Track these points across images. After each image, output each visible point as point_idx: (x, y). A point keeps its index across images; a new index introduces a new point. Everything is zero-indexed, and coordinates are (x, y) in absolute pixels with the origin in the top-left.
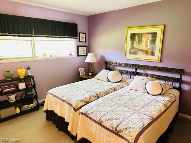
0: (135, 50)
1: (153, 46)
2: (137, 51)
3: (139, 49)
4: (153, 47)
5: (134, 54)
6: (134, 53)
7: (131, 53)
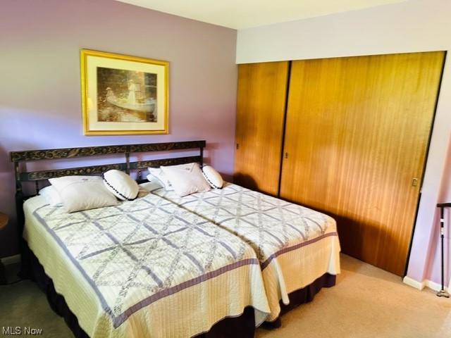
0: (112, 110)
1: (153, 102)
2: (119, 113)
3: (122, 109)
4: (151, 105)
5: (111, 120)
6: (112, 118)
7: (103, 118)
